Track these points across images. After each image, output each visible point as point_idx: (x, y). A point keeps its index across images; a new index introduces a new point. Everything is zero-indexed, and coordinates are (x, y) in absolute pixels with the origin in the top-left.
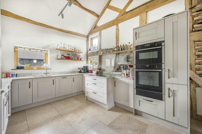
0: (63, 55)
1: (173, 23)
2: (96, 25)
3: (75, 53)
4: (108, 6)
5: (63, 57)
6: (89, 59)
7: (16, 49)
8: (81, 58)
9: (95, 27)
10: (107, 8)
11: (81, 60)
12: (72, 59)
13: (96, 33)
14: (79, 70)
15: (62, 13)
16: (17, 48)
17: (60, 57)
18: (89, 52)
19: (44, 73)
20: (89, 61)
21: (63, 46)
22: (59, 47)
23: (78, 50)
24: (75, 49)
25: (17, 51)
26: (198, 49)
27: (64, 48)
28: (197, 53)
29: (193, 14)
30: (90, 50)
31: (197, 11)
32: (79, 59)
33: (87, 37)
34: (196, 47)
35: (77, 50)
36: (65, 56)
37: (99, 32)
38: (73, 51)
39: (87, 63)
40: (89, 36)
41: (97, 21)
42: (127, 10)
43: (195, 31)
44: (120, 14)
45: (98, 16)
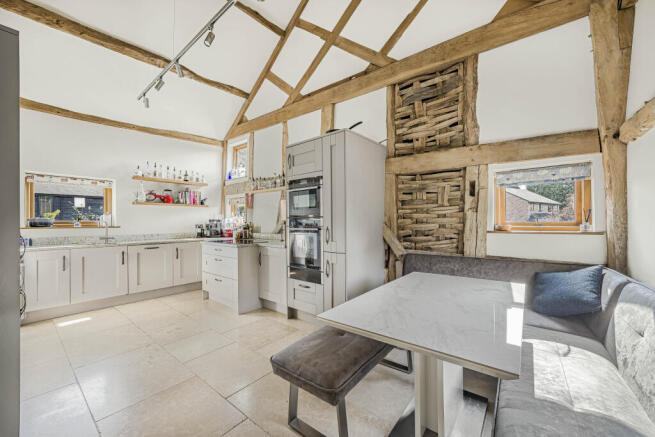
0: (151, 193)
1: (331, 147)
2: (243, 116)
3: (186, 186)
4: (267, 73)
5: (153, 197)
6: (227, 201)
7: (29, 180)
8: (202, 198)
9: (241, 121)
10: (265, 77)
11: (202, 203)
12: (178, 202)
13: (241, 137)
14: (199, 231)
15: (147, 96)
16: (32, 177)
17: (143, 197)
18: (228, 183)
19: (101, 238)
20: (228, 208)
21: (153, 169)
22: (140, 174)
23: (195, 180)
24: (186, 175)
25: (32, 184)
26: (402, 189)
27: (155, 174)
28: (402, 197)
29: (397, 123)
30: (230, 178)
31: (402, 118)
32: (198, 202)
33: (224, 144)
34: (400, 186)
35: (191, 179)
36: (156, 196)
37: (248, 135)
38: (182, 180)
39: (223, 211)
40: (229, 141)
41: (246, 107)
42: (304, 92)
43: (399, 155)
44: (290, 98)
45: (246, 95)
